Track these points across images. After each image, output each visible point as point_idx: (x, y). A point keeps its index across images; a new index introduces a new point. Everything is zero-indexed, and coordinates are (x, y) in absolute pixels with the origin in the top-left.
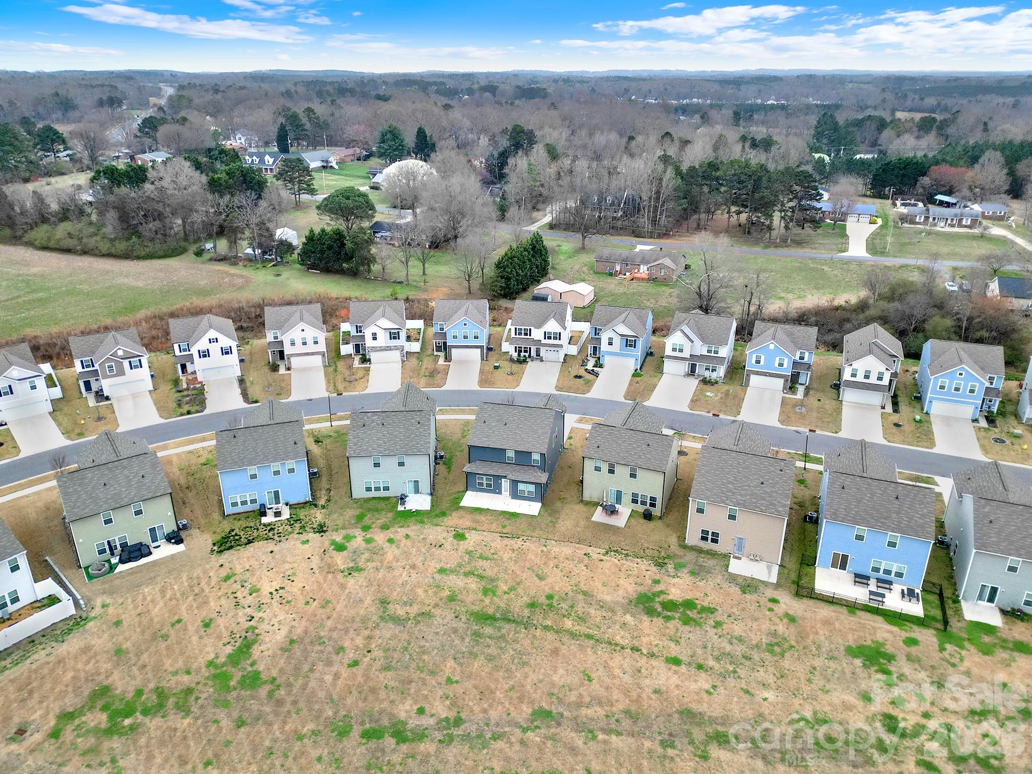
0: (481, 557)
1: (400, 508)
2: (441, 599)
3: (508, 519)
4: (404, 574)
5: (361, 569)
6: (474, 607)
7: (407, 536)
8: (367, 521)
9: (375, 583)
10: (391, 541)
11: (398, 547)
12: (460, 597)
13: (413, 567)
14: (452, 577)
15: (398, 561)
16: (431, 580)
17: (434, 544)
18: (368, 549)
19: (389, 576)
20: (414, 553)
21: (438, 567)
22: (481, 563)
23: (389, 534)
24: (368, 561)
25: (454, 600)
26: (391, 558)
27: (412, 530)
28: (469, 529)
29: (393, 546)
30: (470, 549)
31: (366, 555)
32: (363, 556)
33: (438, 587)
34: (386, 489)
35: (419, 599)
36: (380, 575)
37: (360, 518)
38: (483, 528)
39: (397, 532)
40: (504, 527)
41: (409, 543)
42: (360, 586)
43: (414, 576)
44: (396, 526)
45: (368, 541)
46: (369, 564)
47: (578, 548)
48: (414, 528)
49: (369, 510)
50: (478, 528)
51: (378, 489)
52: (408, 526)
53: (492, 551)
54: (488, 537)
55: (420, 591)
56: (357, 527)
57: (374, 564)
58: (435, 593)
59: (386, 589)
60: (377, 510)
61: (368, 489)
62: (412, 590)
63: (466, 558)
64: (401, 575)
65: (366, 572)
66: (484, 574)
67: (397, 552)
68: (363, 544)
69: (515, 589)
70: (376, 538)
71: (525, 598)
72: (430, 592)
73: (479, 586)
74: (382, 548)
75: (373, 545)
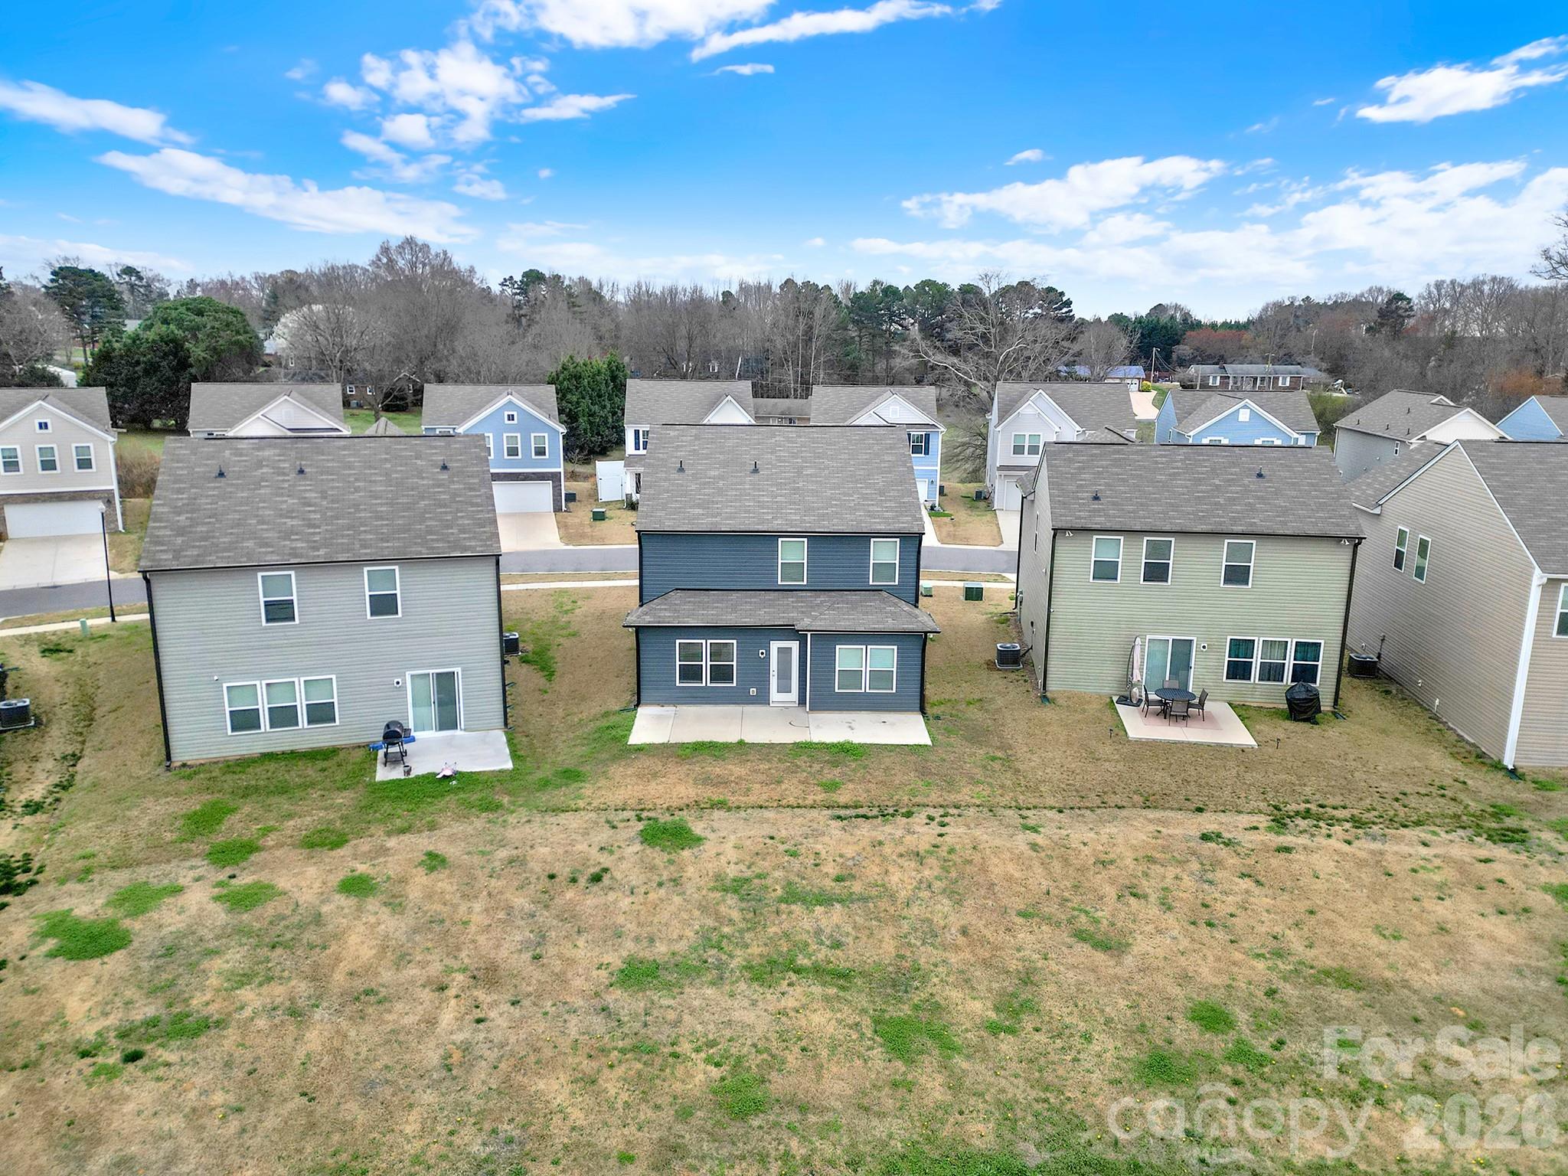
0: (792, 896)
1: (384, 774)
2: (684, 1114)
3: (835, 764)
4: (447, 1018)
5: (205, 1025)
6: (880, 1129)
7: (434, 861)
8: (235, 826)
9: (285, 1084)
10: (356, 886)
11: (396, 904)
12: (779, 1084)
13: (488, 976)
14: (701, 994)
15: (403, 959)
16: (599, 1024)
17: (564, 871)
18: (241, 931)
19: (362, 1036)
20: (478, 918)
21: (614, 960)
22: (803, 921)
23: (349, 860)
24: (244, 979)
25: (759, 1107)
26: (367, 953)
27: (452, 839)
28: (698, 806)
29: (372, 904)
30: (732, 872)
31: (235, 957)
32: (218, 964)
33: (641, 1049)
34: (321, 713)
35: (561, 1135)
36: (314, 1039)
37: (202, 822)
38: (752, 799)
39: (384, 851)
40: (832, 787)
41: (444, 883)
42: (194, 1115)
43: (500, 1016)
44: (378, 831)
45: (239, 901)
46: (246, 994)
47: (1163, 822)
48: (458, 828)
49: (247, 793)
50: (733, 800)
51: (284, 716)
52: (432, 827)
53: (831, 869)
54: (790, 826)
55: (554, 1088)
56: (187, 855)
57: (278, 992)
58: (643, 1087)
59: (354, 1111)
60: (283, 790)
61: (244, 720)
62: (507, 1088)
63: (731, 907)
64: (431, 1022)
65: (231, 1035)
66: (841, 960)
67: (393, 925)
68: (220, 915)
69: (1028, 1007)
70: (283, 882)
71: (1103, 1042)
72: (611, 1084)
73: (848, 1014)
74: (318, 919)
75: (270, 910)
